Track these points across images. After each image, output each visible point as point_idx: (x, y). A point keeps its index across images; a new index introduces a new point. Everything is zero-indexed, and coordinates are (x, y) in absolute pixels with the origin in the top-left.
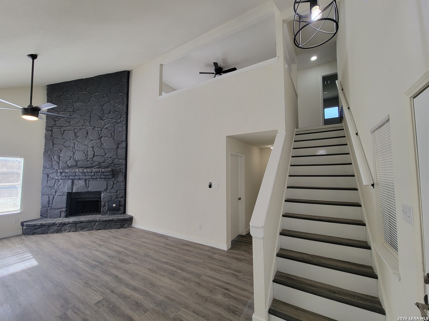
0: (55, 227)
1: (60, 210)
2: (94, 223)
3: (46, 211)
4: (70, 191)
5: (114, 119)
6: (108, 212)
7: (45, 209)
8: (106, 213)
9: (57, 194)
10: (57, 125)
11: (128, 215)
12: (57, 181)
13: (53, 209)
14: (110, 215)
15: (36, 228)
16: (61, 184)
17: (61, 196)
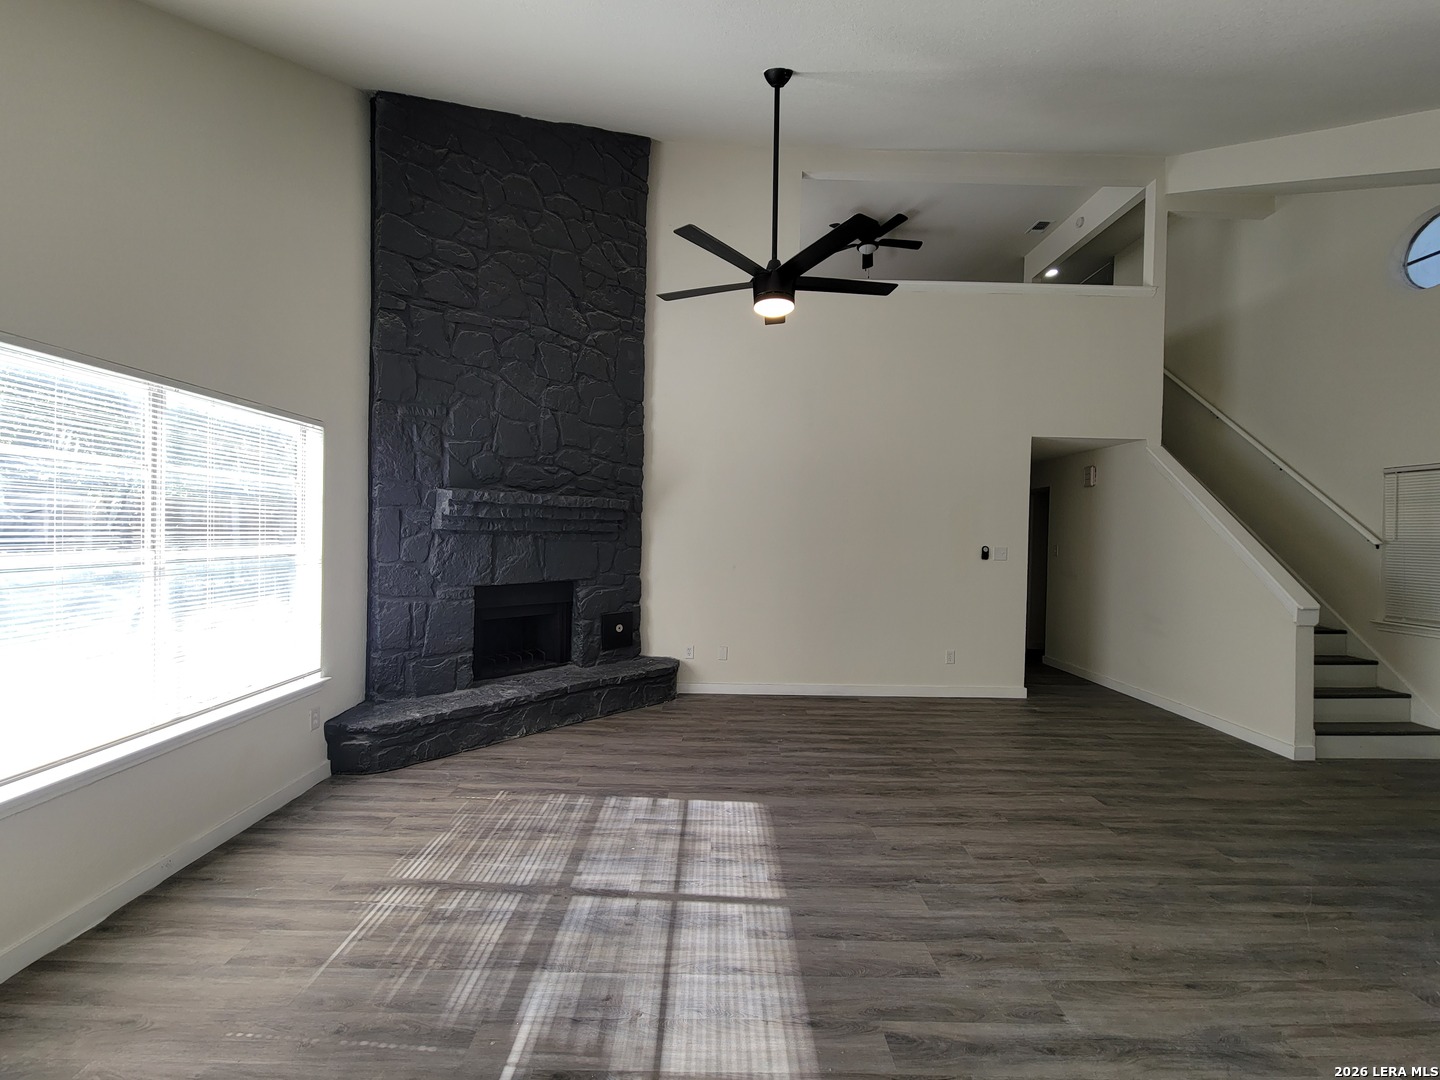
0: (482, 722)
1: (453, 658)
2: (595, 693)
3: (400, 665)
4: (487, 581)
5: (615, 315)
6: (602, 653)
7: (397, 658)
8: (596, 658)
9: (437, 593)
10: (427, 295)
11: (654, 659)
12: (437, 540)
13: (428, 657)
14: (606, 663)
15: (418, 734)
16: (452, 554)
17: (456, 603)
